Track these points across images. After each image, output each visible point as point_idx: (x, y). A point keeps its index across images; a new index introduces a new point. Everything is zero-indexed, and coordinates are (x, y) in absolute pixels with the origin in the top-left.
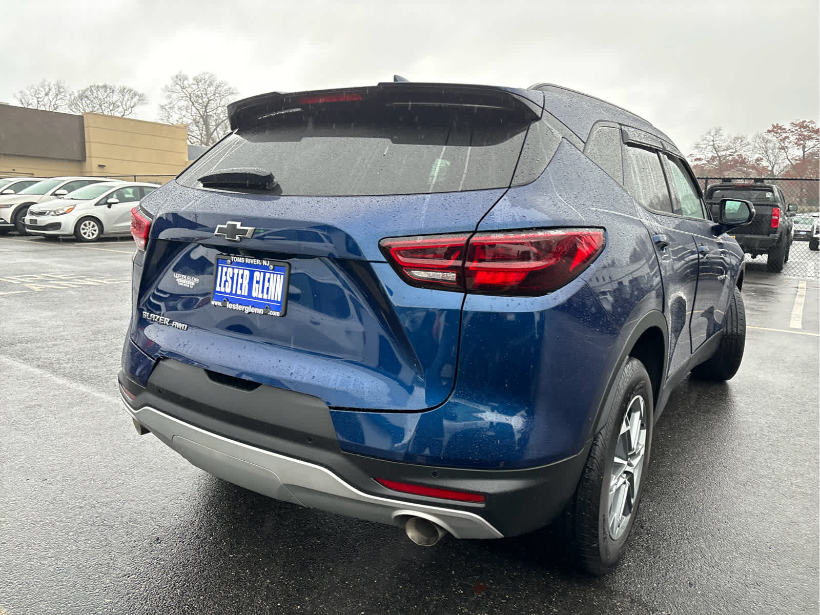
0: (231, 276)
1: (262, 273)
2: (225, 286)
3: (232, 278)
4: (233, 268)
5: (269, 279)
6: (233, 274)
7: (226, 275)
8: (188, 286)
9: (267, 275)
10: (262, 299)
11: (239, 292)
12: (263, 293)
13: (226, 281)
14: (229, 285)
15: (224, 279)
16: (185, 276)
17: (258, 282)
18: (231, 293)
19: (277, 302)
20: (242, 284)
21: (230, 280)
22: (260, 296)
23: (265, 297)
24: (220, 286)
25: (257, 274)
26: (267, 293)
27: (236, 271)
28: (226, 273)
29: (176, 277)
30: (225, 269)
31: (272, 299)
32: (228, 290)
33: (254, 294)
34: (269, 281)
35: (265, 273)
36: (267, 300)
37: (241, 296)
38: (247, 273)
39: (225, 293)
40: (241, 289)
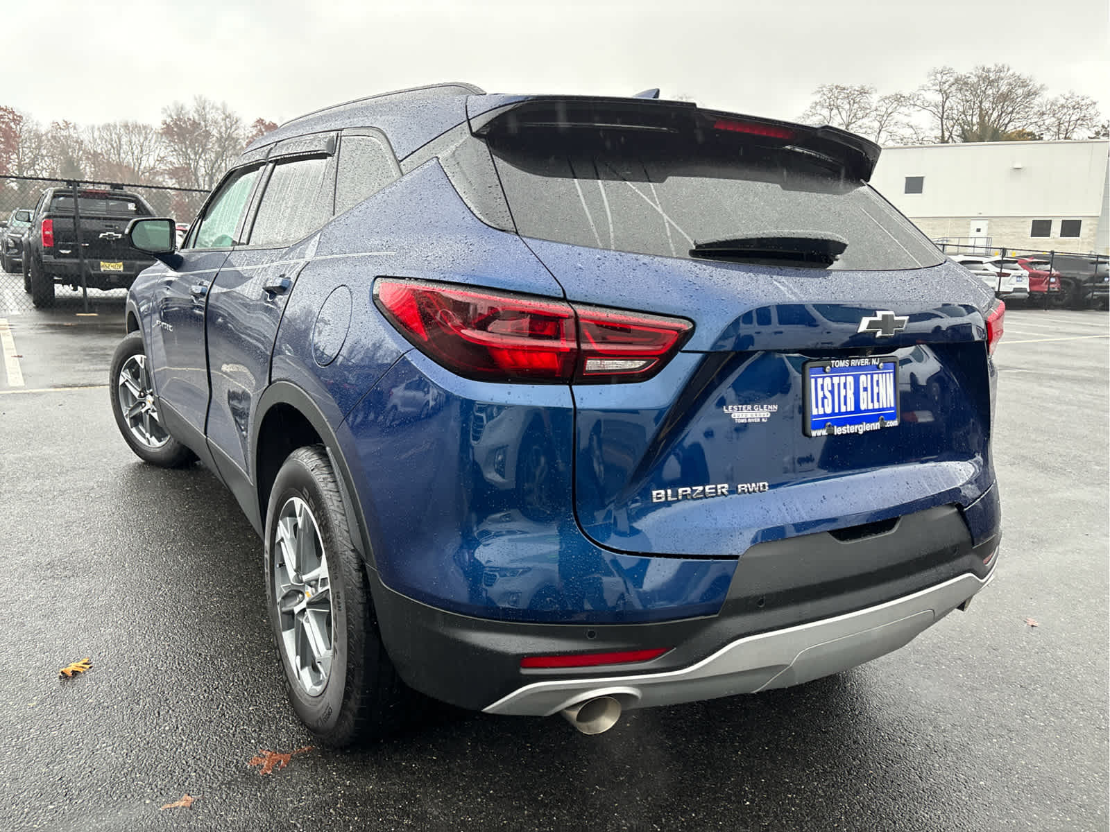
0: (830, 389)
1: (869, 376)
2: (823, 406)
3: (832, 392)
4: (831, 377)
5: (878, 381)
6: (833, 385)
7: (823, 389)
8: (759, 420)
9: (875, 377)
10: (874, 410)
11: (843, 409)
12: (872, 401)
13: (825, 397)
14: (828, 402)
15: (820, 395)
16: (749, 407)
17: (865, 389)
18: (833, 413)
19: (890, 408)
20: (845, 397)
21: (829, 395)
22: (870, 407)
23: (876, 406)
24: (817, 407)
25: (863, 378)
26: (878, 401)
27: (836, 380)
28: (822, 386)
29: (730, 411)
30: (820, 381)
31: (885, 406)
32: (829, 411)
33: (863, 407)
34: (878, 385)
35: (872, 375)
36: (879, 410)
37: (847, 413)
38: (850, 379)
39: (825, 415)
40: (845, 404)
